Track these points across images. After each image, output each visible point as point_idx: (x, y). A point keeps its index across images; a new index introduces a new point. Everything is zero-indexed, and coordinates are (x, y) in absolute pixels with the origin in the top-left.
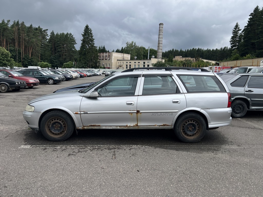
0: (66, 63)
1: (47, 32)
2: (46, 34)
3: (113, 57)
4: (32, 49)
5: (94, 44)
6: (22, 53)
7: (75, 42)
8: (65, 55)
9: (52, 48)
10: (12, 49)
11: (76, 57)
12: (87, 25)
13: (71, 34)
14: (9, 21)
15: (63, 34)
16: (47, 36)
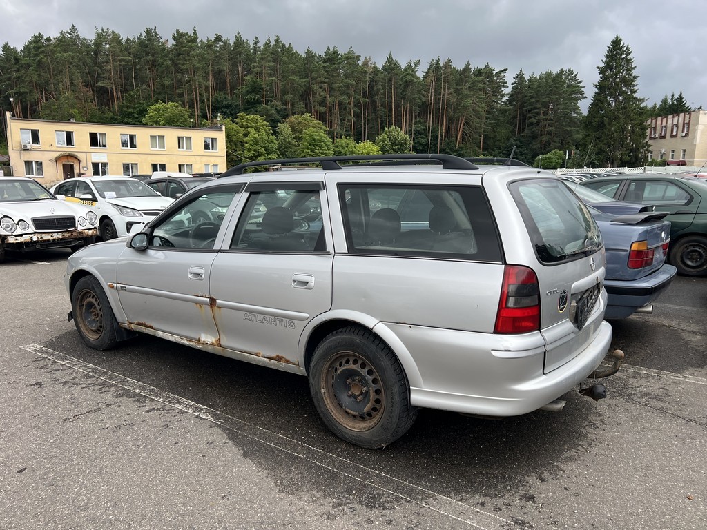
0: (544, 156)
1: (504, 76)
2: (502, 82)
3: (700, 127)
4: (464, 125)
5: (635, 92)
6: (441, 136)
7: (581, 93)
8: (549, 133)
9: (515, 117)
10: (419, 129)
11: (579, 135)
12: (617, 37)
13: (570, 72)
14: (417, 63)
15: (549, 74)
16: (504, 86)
